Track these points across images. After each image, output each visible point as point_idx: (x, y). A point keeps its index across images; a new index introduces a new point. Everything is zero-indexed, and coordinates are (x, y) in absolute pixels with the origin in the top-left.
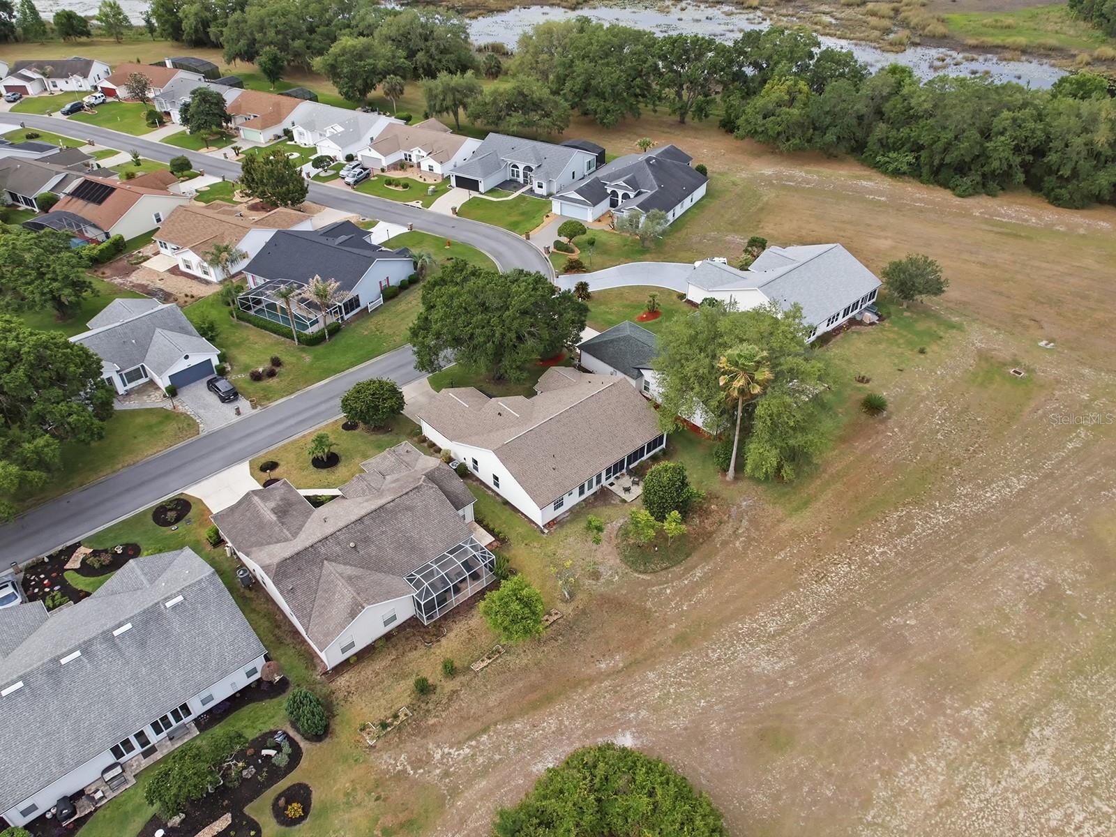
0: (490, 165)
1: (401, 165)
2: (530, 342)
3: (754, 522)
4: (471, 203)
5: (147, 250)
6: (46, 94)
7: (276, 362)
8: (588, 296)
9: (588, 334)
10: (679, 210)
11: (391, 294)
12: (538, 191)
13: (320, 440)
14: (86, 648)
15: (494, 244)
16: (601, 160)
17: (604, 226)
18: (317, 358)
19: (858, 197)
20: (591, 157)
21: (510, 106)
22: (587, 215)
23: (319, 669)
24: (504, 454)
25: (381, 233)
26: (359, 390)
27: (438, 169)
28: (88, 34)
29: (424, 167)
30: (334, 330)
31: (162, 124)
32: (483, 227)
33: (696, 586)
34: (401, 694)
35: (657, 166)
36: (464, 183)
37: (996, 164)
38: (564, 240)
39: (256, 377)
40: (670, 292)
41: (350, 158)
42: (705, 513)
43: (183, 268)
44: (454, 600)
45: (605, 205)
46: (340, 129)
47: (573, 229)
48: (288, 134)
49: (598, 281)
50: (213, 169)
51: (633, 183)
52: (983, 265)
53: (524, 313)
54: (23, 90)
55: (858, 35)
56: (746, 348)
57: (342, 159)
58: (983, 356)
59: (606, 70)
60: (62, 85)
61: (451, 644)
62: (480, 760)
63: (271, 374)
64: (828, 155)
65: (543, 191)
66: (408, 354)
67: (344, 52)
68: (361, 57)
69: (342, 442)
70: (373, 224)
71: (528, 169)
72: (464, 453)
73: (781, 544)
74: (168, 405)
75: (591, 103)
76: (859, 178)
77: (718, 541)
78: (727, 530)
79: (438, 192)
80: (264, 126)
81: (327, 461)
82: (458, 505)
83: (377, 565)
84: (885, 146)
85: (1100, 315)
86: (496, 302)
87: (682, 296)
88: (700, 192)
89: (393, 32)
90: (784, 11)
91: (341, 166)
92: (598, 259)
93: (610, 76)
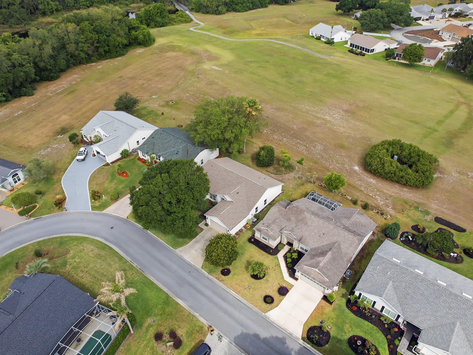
23: (373, 238)
34: (369, 214)
62: (378, 193)
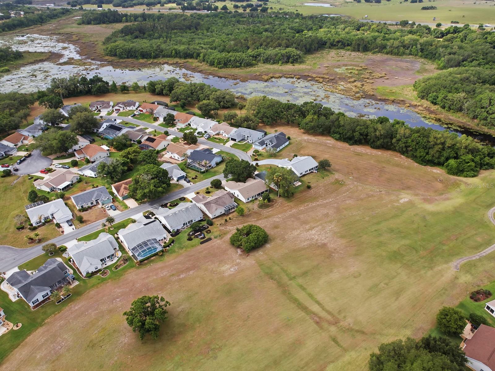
0: (239, 135)
1: (218, 134)
2: (245, 173)
3: (281, 204)
4: (234, 145)
5: (164, 153)
6: (124, 111)
7: (196, 176)
8: (258, 166)
9: (256, 173)
10: (281, 148)
11: (218, 164)
12: (250, 142)
13: (207, 189)
14: (179, 211)
15: (239, 154)
16: (266, 134)
17: (264, 151)
18: (204, 176)
19: (325, 145)
20: (263, 134)
21: (244, 121)
22: (260, 148)
23: (210, 218)
24: (240, 191)
25: (215, 151)
26: (214, 180)
27: (227, 136)
28: (128, 91)
29: (224, 135)
30: (207, 171)
31: (157, 121)
32: (237, 150)
33: (270, 211)
34: (223, 222)
35: (277, 137)
36: (233, 139)
37: (356, 138)
38: (255, 154)
39: (193, 179)
40: (275, 165)
41: (205, 132)
42: (273, 202)
43: (173, 157)
44: (231, 211)
45: (265, 146)
46: (203, 125)
47: (256, 151)
48: (189, 125)
49: (260, 163)
50: (173, 133)
51: (271, 141)
52: (348, 161)
53: (244, 168)
54: (119, 110)
55: (348, 94)
56: (278, 174)
57: (203, 132)
58: (336, 179)
59: (268, 112)
60: (129, 108)
61: (231, 216)
63: (196, 178)
64: (322, 134)
65: (251, 142)
66: (223, 175)
67: (203, 104)
68: (207, 105)
69: (210, 190)
70: (212, 149)
71: (248, 137)
72: (232, 191)
73: (285, 207)
74: (177, 183)
75: (265, 119)
76: (327, 140)
77: (274, 205)
78: (276, 204)
79: (227, 141)
80: (184, 123)
81: (208, 192)
82: (232, 198)
83: (219, 205)
84: (334, 133)
85: (366, 173)
86: (239, 166)
87: (277, 166)
88: (287, 143)
89: (215, 97)
90: (329, 84)
91: (204, 134)
92: (262, 158)
93: (269, 113)
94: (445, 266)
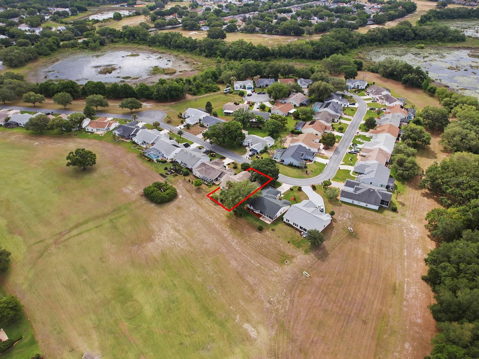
6: (380, 103)
8: (299, 190)
10: (356, 203)
15: (324, 176)
20: (383, 184)
48: (372, 137)
50: (348, 134)
54: (378, 100)
58: (293, 256)
88: (373, 207)
94: (97, 344)
